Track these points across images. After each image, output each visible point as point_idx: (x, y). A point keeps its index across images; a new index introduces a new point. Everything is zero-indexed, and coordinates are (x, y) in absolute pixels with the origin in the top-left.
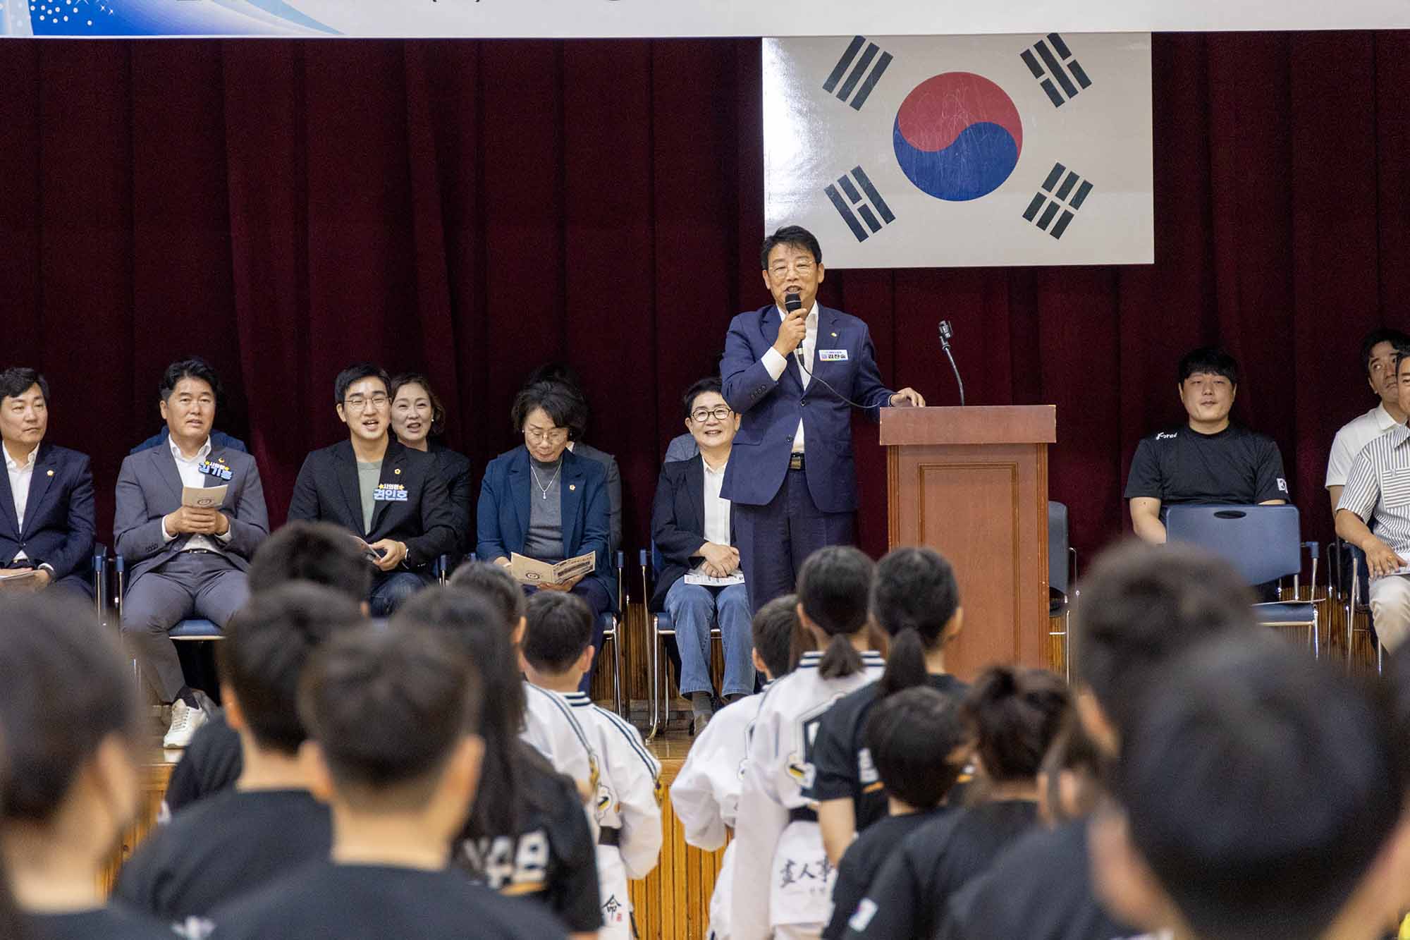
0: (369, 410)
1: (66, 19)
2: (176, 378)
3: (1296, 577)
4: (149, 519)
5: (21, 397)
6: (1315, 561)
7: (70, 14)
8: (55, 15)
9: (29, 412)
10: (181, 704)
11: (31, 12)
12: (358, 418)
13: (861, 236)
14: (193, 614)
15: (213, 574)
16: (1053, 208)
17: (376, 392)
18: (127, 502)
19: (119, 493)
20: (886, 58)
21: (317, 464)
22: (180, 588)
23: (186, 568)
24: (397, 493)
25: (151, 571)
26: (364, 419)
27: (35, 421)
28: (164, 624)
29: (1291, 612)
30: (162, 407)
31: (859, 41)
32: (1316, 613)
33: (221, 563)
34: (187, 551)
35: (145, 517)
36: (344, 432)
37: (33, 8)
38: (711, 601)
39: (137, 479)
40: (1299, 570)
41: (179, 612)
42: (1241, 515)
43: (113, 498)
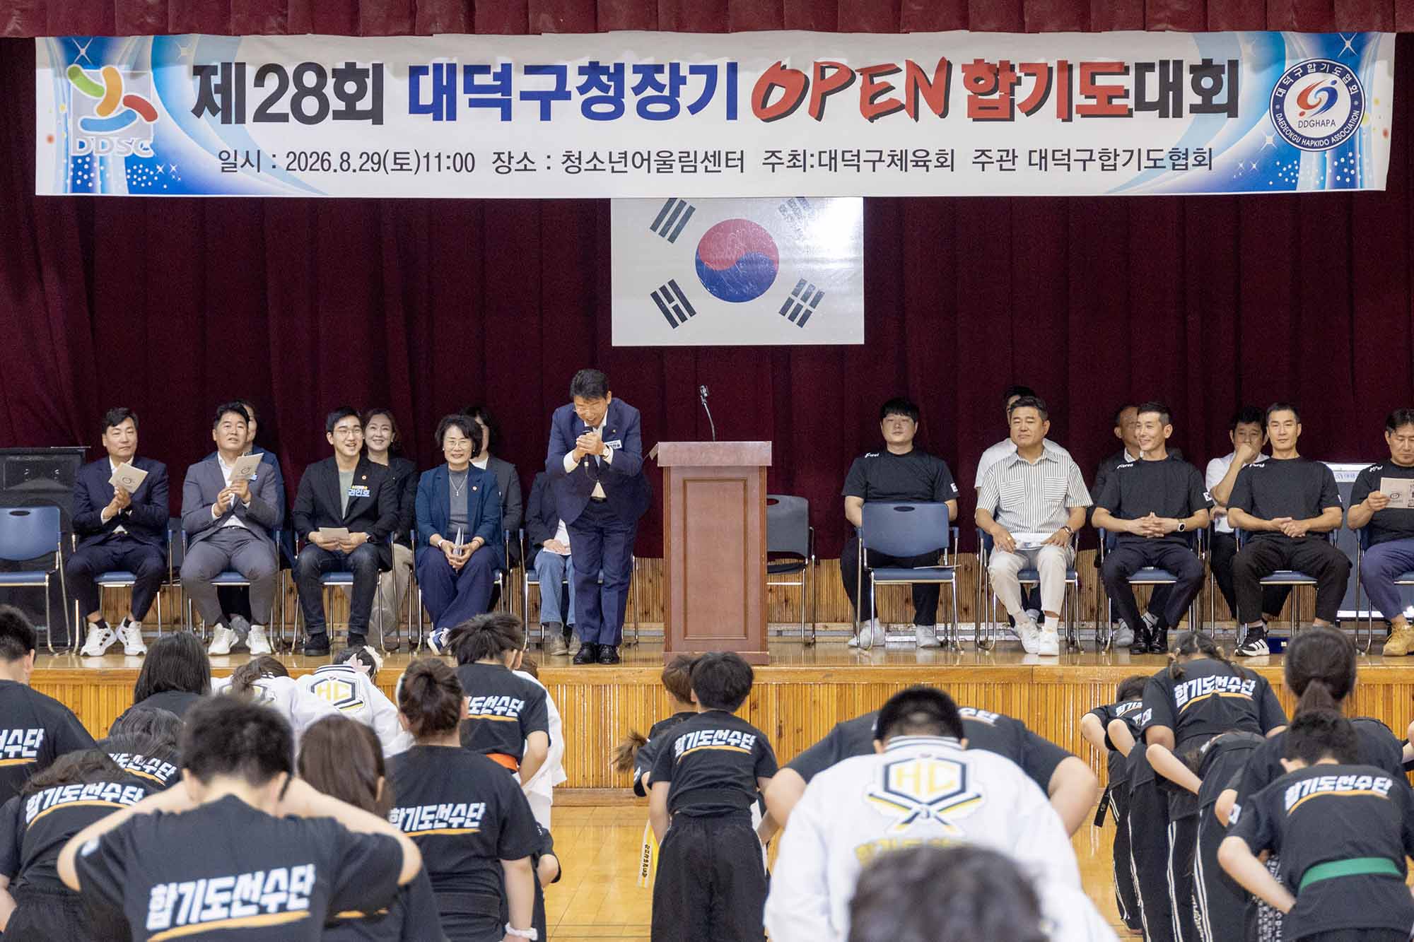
0: (351, 437)
1: (150, 184)
2: (222, 413)
3: (946, 550)
4: (204, 506)
5: (118, 427)
6: (956, 539)
7: (153, 181)
8: (143, 181)
9: (123, 437)
10: (219, 626)
11: (128, 179)
12: (343, 442)
13: (674, 324)
14: (229, 568)
15: (242, 543)
16: (799, 307)
17: (355, 426)
18: (190, 495)
19: (185, 489)
20: (691, 209)
21: (313, 473)
22: (220, 551)
23: (224, 539)
24: (363, 491)
25: (202, 540)
26: (347, 442)
27: (127, 442)
28: (208, 575)
29: (937, 574)
30: (214, 434)
31: (672, 200)
32: (954, 574)
33: (249, 536)
34: (227, 527)
35: (201, 505)
36: (331, 450)
37: (129, 177)
38: (562, 563)
39: (196, 480)
40: (948, 545)
41: (219, 567)
42: (913, 509)
43: (181, 492)
